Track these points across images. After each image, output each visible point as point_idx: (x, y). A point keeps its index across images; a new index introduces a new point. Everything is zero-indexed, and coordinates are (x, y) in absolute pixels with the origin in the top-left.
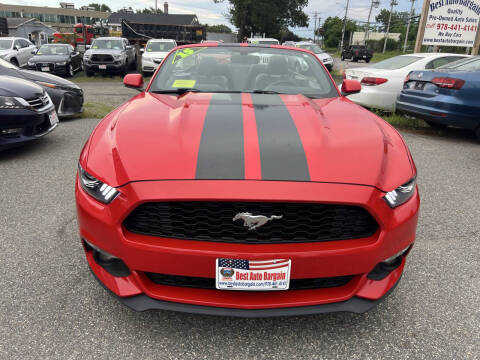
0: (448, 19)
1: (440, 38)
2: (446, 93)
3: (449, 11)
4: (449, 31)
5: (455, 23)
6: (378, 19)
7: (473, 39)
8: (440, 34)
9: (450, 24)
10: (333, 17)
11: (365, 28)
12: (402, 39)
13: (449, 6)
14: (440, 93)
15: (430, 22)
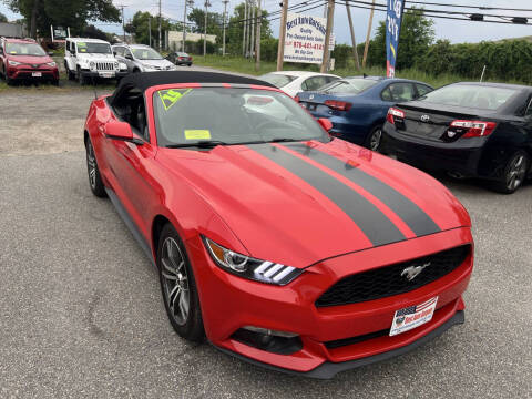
0: (301, 37)
1: (296, 55)
2: (338, 115)
3: (302, 30)
4: (303, 48)
5: (308, 42)
6: (191, 17)
7: (321, 57)
8: (297, 52)
9: (303, 42)
10: (143, 12)
11: (179, 28)
12: (219, 41)
13: (301, 26)
14: (333, 114)
15: (287, 39)
